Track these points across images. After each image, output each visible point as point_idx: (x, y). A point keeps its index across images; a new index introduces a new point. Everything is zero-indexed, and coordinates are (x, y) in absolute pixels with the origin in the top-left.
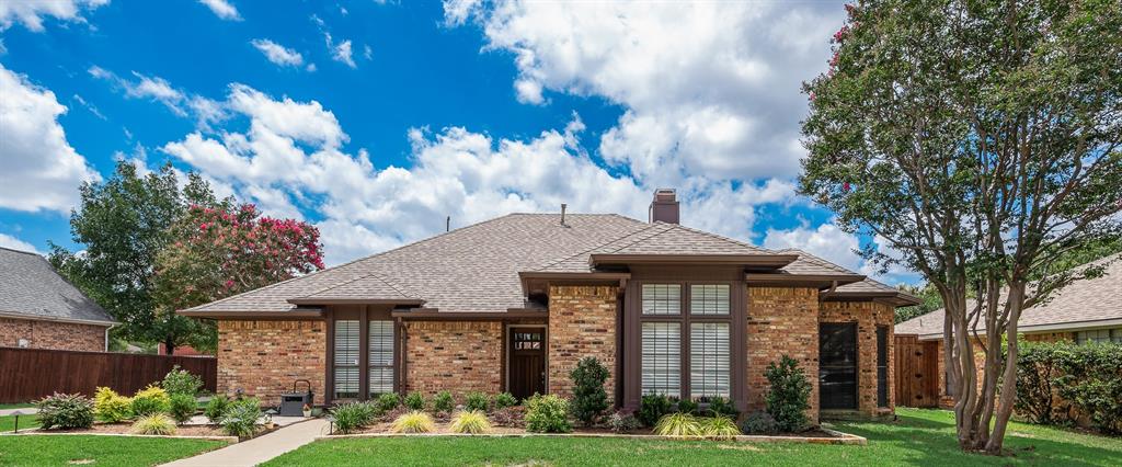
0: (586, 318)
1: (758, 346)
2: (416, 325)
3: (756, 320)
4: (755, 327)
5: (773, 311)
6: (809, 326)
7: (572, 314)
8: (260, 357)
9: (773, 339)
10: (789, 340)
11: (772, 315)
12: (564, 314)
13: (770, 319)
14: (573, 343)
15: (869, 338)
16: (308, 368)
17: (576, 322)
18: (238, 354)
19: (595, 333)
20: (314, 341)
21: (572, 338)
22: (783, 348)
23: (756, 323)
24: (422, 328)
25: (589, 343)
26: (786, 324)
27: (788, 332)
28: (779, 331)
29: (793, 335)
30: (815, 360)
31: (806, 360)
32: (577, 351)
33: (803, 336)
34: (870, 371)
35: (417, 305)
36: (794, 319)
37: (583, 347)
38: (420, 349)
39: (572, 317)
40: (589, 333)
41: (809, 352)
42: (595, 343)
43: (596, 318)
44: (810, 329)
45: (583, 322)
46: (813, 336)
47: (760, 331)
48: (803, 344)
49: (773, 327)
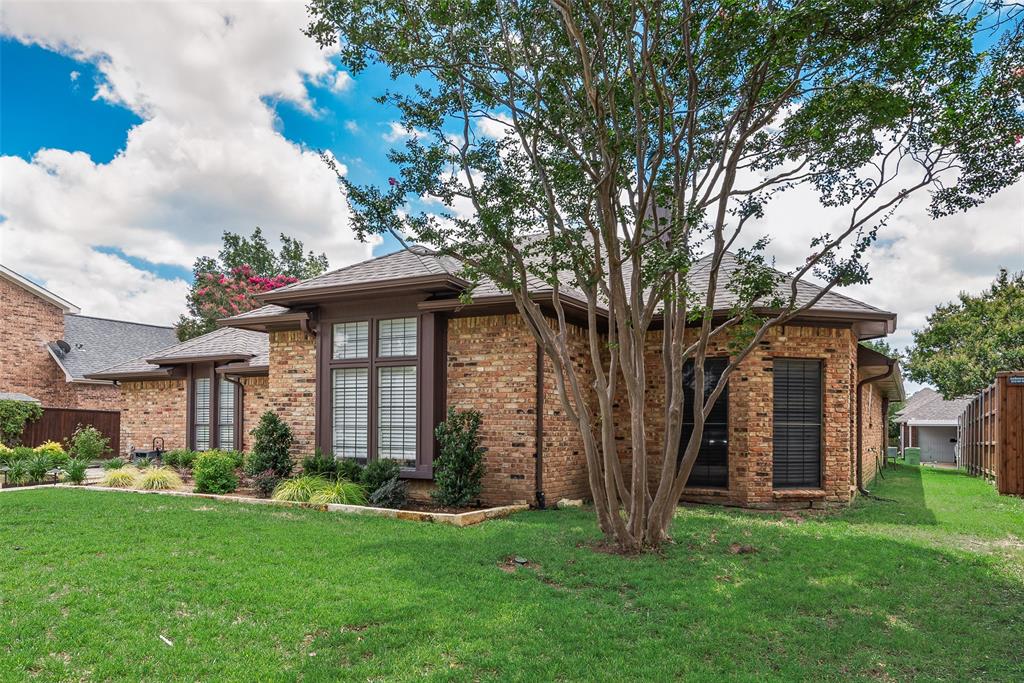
0: (298, 367)
1: (462, 394)
2: (251, 380)
3: (461, 360)
4: (460, 369)
5: (481, 347)
6: (523, 365)
7: (286, 363)
8: (145, 416)
9: (479, 385)
10: (500, 385)
11: (479, 353)
12: (279, 363)
13: (478, 358)
14: (287, 395)
15: (745, 379)
16: (176, 426)
17: (290, 372)
18: (132, 413)
19: (307, 384)
20: (179, 399)
21: (285, 390)
22: (491, 397)
23: (461, 365)
24: (255, 384)
25: (300, 395)
26: (497, 364)
27: (497, 375)
28: (488, 374)
29: (504, 378)
30: (530, 412)
31: (519, 411)
32: (290, 405)
33: (516, 379)
34: (746, 430)
35: (242, 360)
36: (506, 357)
37: (295, 401)
38: (254, 405)
39: (287, 366)
40: (300, 384)
41: (522, 401)
42: (305, 395)
43: (306, 366)
44: (524, 369)
45: (296, 371)
46: (527, 378)
47: (466, 375)
48: (515, 391)
49: (480, 369)
